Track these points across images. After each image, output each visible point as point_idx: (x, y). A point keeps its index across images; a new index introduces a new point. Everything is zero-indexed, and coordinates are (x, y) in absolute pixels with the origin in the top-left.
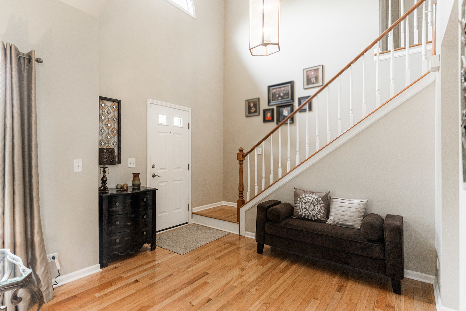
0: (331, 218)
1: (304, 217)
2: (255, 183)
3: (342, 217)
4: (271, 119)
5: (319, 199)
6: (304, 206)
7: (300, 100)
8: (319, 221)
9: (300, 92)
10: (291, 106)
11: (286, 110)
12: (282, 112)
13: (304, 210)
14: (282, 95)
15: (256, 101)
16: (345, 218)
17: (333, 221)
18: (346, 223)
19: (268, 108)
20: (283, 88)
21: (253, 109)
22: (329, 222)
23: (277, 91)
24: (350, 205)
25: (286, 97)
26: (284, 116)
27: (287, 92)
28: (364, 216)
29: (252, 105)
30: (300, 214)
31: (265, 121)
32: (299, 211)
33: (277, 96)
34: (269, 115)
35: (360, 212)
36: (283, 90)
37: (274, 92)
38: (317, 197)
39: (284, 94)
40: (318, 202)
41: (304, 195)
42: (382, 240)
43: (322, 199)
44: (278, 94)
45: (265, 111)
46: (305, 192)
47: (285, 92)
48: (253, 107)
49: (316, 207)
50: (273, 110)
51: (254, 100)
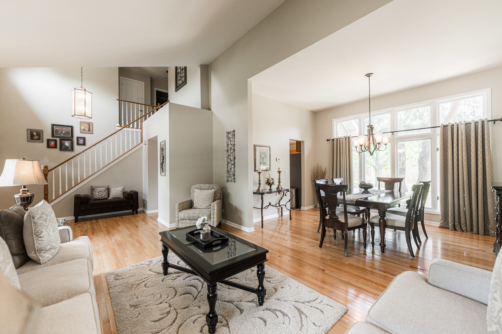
0: (111, 196)
1: (98, 199)
2: (59, 187)
3: (116, 195)
4: (54, 146)
5: (105, 189)
6: (98, 193)
7: (78, 138)
8: (106, 199)
9: (77, 133)
10: (72, 141)
11: (67, 142)
12: (64, 143)
13: (98, 196)
14: (64, 132)
15: (40, 132)
16: (117, 195)
17: (112, 197)
18: (118, 197)
19: (51, 138)
20: (65, 129)
21: (36, 137)
22: (110, 198)
23: (59, 129)
24: (118, 190)
25: (67, 134)
26: (66, 146)
27: (68, 131)
28: (123, 193)
29: (35, 134)
30: (96, 197)
31: (49, 146)
32: (95, 196)
33: (60, 132)
34: (53, 143)
35: (121, 191)
36: (65, 130)
37: (57, 129)
38: (104, 188)
39: (66, 133)
40: (105, 190)
41: (97, 189)
42: (132, 198)
43: (107, 189)
44: (60, 131)
45: (48, 141)
46: (98, 187)
47: (66, 131)
48: (36, 135)
49: (104, 193)
50: (56, 141)
51: (37, 131)
